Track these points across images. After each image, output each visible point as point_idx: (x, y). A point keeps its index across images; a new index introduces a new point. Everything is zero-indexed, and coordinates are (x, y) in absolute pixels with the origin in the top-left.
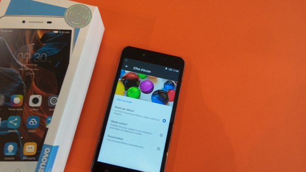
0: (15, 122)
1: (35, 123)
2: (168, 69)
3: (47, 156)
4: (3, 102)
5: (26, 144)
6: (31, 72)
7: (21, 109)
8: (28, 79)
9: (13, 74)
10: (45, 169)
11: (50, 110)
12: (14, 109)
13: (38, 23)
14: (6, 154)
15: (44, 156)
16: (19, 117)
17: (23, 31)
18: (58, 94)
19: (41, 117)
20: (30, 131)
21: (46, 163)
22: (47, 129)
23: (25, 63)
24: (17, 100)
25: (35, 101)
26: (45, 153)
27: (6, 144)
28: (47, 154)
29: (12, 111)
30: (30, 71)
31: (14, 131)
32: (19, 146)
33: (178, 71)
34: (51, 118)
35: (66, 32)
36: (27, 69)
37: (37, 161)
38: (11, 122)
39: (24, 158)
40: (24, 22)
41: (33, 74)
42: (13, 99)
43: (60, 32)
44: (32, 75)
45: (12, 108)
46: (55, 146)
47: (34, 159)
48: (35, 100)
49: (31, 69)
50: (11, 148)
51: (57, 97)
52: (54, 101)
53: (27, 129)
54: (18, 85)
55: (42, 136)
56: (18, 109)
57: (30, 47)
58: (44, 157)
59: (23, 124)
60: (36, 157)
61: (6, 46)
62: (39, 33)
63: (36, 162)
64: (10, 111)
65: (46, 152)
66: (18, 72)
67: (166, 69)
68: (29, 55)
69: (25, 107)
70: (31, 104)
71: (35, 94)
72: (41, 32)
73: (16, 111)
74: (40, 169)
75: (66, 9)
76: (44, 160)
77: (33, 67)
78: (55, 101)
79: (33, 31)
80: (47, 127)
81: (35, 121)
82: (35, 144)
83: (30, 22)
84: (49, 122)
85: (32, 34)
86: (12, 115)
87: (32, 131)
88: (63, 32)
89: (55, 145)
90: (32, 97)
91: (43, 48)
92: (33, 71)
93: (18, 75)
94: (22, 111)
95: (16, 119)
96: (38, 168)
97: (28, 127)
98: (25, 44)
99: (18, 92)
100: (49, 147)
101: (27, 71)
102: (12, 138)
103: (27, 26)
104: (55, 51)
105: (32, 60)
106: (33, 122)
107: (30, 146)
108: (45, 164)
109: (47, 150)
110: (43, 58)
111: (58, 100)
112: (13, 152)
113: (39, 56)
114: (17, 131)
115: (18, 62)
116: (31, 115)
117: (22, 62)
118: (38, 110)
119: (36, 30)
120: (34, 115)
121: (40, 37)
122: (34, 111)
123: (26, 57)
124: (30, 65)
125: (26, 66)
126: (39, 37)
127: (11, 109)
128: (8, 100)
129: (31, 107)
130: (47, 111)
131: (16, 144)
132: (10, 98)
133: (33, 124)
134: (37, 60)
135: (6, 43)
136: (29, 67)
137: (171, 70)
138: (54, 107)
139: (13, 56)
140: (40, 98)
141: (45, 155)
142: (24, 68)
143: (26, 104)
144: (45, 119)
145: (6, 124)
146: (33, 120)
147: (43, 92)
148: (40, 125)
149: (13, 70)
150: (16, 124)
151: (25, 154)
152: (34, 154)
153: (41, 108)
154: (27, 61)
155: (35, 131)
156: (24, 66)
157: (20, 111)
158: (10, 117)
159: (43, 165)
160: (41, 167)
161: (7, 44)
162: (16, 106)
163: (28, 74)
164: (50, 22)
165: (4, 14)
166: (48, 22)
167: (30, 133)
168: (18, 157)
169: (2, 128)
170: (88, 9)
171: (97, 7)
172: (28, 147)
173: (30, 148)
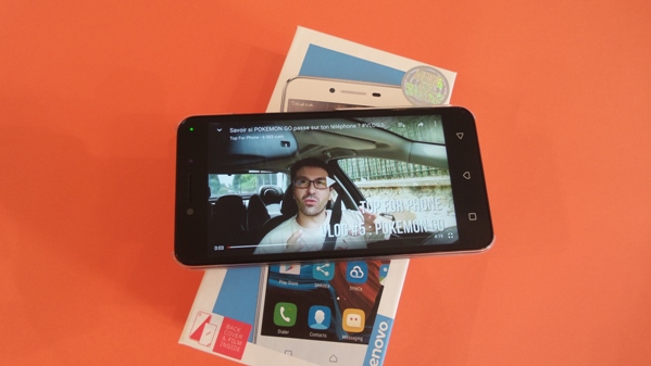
0: (325, 269)
1: (360, 274)
3: (384, 336)
5: (346, 311)
10: (380, 360)
13: (358, 94)
14: (313, 327)
15: (378, 337)
19: (370, 264)
20: (351, 288)
21: (383, 349)
22: (383, 287)
26: (379, 331)
27: (312, 308)
28: (384, 332)
31: (325, 286)
32: (334, 313)
34: (388, 267)
37: (367, 343)
38: (318, 268)
39: (344, 337)
40: (332, 90)
47: (361, 339)
50: (320, 316)
53: (347, 285)
55: (374, 300)
58: (379, 339)
60: (364, 337)
65: (380, 329)
74: (373, 359)
75: (403, 73)
76: (379, 344)
80: (382, 283)
81: (360, 271)
82: (362, 312)
83: (343, 92)
84: (385, 274)
87: (356, 289)
95: (328, 265)
96: (368, 356)
97: (348, 280)
100: (385, 321)
102: (322, 298)
103: (339, 98)
106: (357, 272)
107: (354, 316)
109: (384, 326)
114: (329, 286)
131: (328, 310)
133: (357, 276)
141: (380, 334)
144: (378, 269)
145: (311, 272)
146: (357, 269)
148: (369, 279)
150: (327, 274)
151: (345, 328)
152: (361, 330)
155: (361, 289)
159: (377, 353)
160: (373, 355)
164: (378, 95)
165: (297, 74)
166: (375, 95)
167: (353, 292)
168: (333, 333)
169: (303, 279)
170: (442, 76)
171: (455, 74)
172: (349, 316)
173: (353, 320)
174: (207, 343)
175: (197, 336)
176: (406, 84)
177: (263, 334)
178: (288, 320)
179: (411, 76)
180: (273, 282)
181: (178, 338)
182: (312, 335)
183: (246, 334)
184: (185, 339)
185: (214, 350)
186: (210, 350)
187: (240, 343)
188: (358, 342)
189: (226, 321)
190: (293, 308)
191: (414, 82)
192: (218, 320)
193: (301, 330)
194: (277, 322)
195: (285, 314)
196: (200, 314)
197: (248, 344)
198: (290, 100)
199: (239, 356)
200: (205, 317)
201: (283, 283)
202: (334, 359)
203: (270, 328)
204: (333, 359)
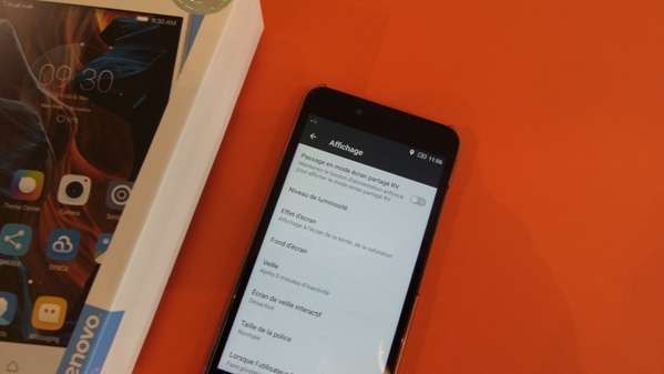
0: (17, 240)
1: (67, 247)
2: (416, 154)
3: (91, 335)
5: (40, 299)
6: (71, 116)
7: (37, 209)
8: (60, 133)
9: (24, 116)
10: (81, 370)
11: (110, 217)
12: (19, 207)
15: (82, 337)
16: (29, 229)
18: (132, 178)
20: (52, 267)
21: (87, 354)
22: (98, 265)
23: (58, 90)
24: (28, 183)
25: (75, 190)
26: (85, 329)
28: (92, 330)
29: (14, 210)
30: (68, 111)
31: (13, 263)
32: (21, 302)
33: (440, 162)
34: (110, 239)
35: (168, 22)
36: (61, 105)
37: (65, 346)
38: (7, 238)
39: (32, 336)
41: (76, 120)
42: (19, 181)
43: (154, 20)
44: (73, 122)
45: (13, 202)
46: (113, 313)
47: (57, 340)
48: (75, 188)
49: (71, 109)
51: (131, 187)
52: (122, 195)
53: (46, 262)
54: (34, 145)
55: (83, 284)
56: (29, 208)
57: (74, 50)
58: (83, 340)
59: (38, 246)
60: (62, 336)
61: (14, 43)
62: (99, 17)
63: (62, 350)
64: (8, 209)
65: (88, 325)
66: (36, 113)
67: (412, 152)
68: (70, 71)
69: (45, 204)
70: (63, 198)
71: (75, 172)
72: (105, 15)
73: (22, 212)
74: (71, 369)
76: (83, 346)
77: (77, 104)
78: (124, 195)
79: (86, 11)
80: (98, 260)
81: (69, 243)
82: (63, 302)
84: (105, 248)
85: (82, 19)
86: (13, 222)
87: (59, 268)
88: (160, 21)
89: (113, 309)
90: (67, 180)
91: (107, 58)
92: (76, 112)
93: (37, 120)
94: (38, 214)
95: (21, 233)
96: (65, 364)
97: (48, 255)
98: (63, 42)
99: (33, 162)
100: (97, 315)
101: (61, 112)
102: (7, 280)
104: (136, 67)
105: (77, 86)
106: (63, 244)
107: (50, 307)
108: (83, 357)
109: (93, 322)
110: (105, 82)
111: (132, 192)
113: (94, 75)
114: (19, 264)
115: (40, 86)
116: (60, 227)
117: (50, 88)
118: (78, 214)
119: (94, 9)
120: (68, 226)
121: (102, 29)
122: (68, 216)
123: (61, 74)
124: (69, 97)
125: (60, 99)
126: (98, 29)
127: (11, 207)
128: (6, 181)
129: (62, 206)
130: (101, 219)
131: (14, 297)
132: (11, 177)
133: (62, 250)
134: (89, 85)
135: (15, 35)
136: (66, 101)
137: (423, 156)
138: (119, 212)
139: (30, 70)
140: (87, 185)
141: (86, 333)
142: (53, 102)
143: (49, 197)
144: (95, 240)
146: (64, 241)
147: (94, 170)
148: (80, 253)
149: (25, 104)
150: (18, 246)
151: (35, 324)
152: (59, 327)
153: (86, 210)
154: (63, 86)
155: (66, 269)
156: (55, 98)
157: (33, 212)
158: (7, 227)
159: (77, 360)
160: (73, 363)
161: (17, 39)
162: (25, 200)
163: (61, 119)
167: (54, 273)
168: (16, 331)
172: (44, 306)
173: (49, 312)
188: (52, 344)
204: (13, 367)
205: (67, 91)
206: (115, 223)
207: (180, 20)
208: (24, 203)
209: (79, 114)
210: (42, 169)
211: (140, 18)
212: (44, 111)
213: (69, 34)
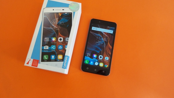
0: (54, 47)
4: (49, 40)
8: (57, 32)
9: (51, 30)
11: (66, 43)
13: (59, 10)
14: (52, 59)
16: (55, 46)
17: (54, 13)
18: (69, 37)
19: (63, 45)
20: (59, 51)
22: (66, 50)
23: (55, 25)
24: (54, 39)
27: (51, 55)
31: (54, 51)
32: (56, 56)
33: (114, 28)
35: (70, 13)
36: (56, 28)
39: (58, 60)
40: (53, 10)
43: (68, 13)
45: (52, 42)
48: (61, 39)
50: (53, 57)
54: (54, 34)
55: (64, 52)
57: (57, 19)
58: (66, 60)
59: (57, 49)
60: (63, 60)
62: (60, 14)
65: (66, 58)
68: (57, 22)
70: (59, 41)
71: (60, 37)
73: (54, 43)
75: (69, 4)
77: (59, 27)
78: (68, 39)
79: (57, 13)
82: (62, 55)
84: (66, 47)
86: (53, 45)
89: (69, 56)
90: (59, 38)
91: (62, 20)
94: (56, 43)
95: (54, 46)
96: (64, 64)
97: (59, 49)
98: (55, 18)
99: (54, 36)
102: (53, 53)
103: (55, 11)
104: (67, 21)
105: (58, 25)
106: (60, 47)
108: (66, 63)
110: (62, 24)
111: (69, 39)
112: (54, 58)
113: (61, 23)
115: (53, 25)
116: (59, 45)
117: (54, 25)
121: (60, 16)
128: (50, 39)
129: (59, 42)
130: (65, 43)
131: (55, 55)
132: (51, 39)
136: (57, 27)
138: (68, 42)
139: (51, 23)
140: (62, 38)
143: (57, 41)
144: (65, 46)
145: (51, 48)
147: (63, 36)
148: (63, 48)
149: (51, 28)
150: (54, 48)
151: (58, 59)
153: (63, 42)
155: (61, 51)
158: (52, 46)
161: (48, 19)
164: (64, 10)
165: (45, 7)
166: (63, 10)
168: (56, 60)
169: (49, 50)
170: (78, 4)
171: (81, 3)
173: (60, 57)
174: (30, 65)
175: (28, 63)
176: (70, 7)
177: (42, 61)
178: (46, 58)
179: (71, 5)
180: (43, 51)
181: (24, 64)
182: (51, 61)
183: (38, 62)
184: (26, 64)
185: (32, 66)
186: (31, 66)
187: (37, 64)
188: (61, 61)
189: (34, 60)
190: (47, 56)
191: (72, 6)
192: (32, 60)
193: (49, 60)
194: (44, 59)
195: (46, 57)
196: (28, 59)
197: (39, 64)
198: (44, 13)
199: (37, 66)
200: (29, 60)
201: (45, 51)
202: (56, 65)
203: (43, 60)
205: (57, 25)
206: (67, 44)
207: (72, 13)
208: (54, 42)
209: (59, 29)
210: (56, 37)
211: (66, 13)
212: (54, 29)
213: (55, 17)
